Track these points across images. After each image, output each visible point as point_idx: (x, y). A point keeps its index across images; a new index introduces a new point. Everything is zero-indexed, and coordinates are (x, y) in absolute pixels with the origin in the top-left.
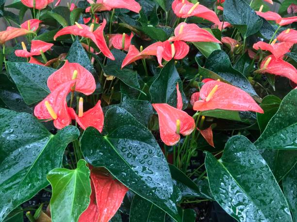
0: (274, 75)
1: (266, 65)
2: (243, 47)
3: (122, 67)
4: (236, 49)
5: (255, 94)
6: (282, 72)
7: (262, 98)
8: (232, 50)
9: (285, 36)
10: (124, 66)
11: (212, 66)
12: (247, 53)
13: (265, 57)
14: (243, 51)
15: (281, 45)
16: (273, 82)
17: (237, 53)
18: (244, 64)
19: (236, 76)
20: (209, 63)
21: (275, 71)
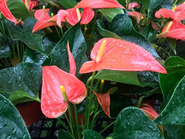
0: (175, 39)
1: (168, 30)
2: (147, 20)
3: (33, 32)
4: (142, 21)
5: (157, 56)
6: (184, 36)
7: (165, 60)
8: (138, 22)
9: (183, 6)
10: (35, 31)
11: (116, 30)
12: (150, 25)
13: (166, 23)
14: (147, 23)
15: (180, 13)
16: (174, 47)
17: (142, 25)
18: (148, 34)
19: (138, 39)
20: (112, 27)
21: (176, 35)
